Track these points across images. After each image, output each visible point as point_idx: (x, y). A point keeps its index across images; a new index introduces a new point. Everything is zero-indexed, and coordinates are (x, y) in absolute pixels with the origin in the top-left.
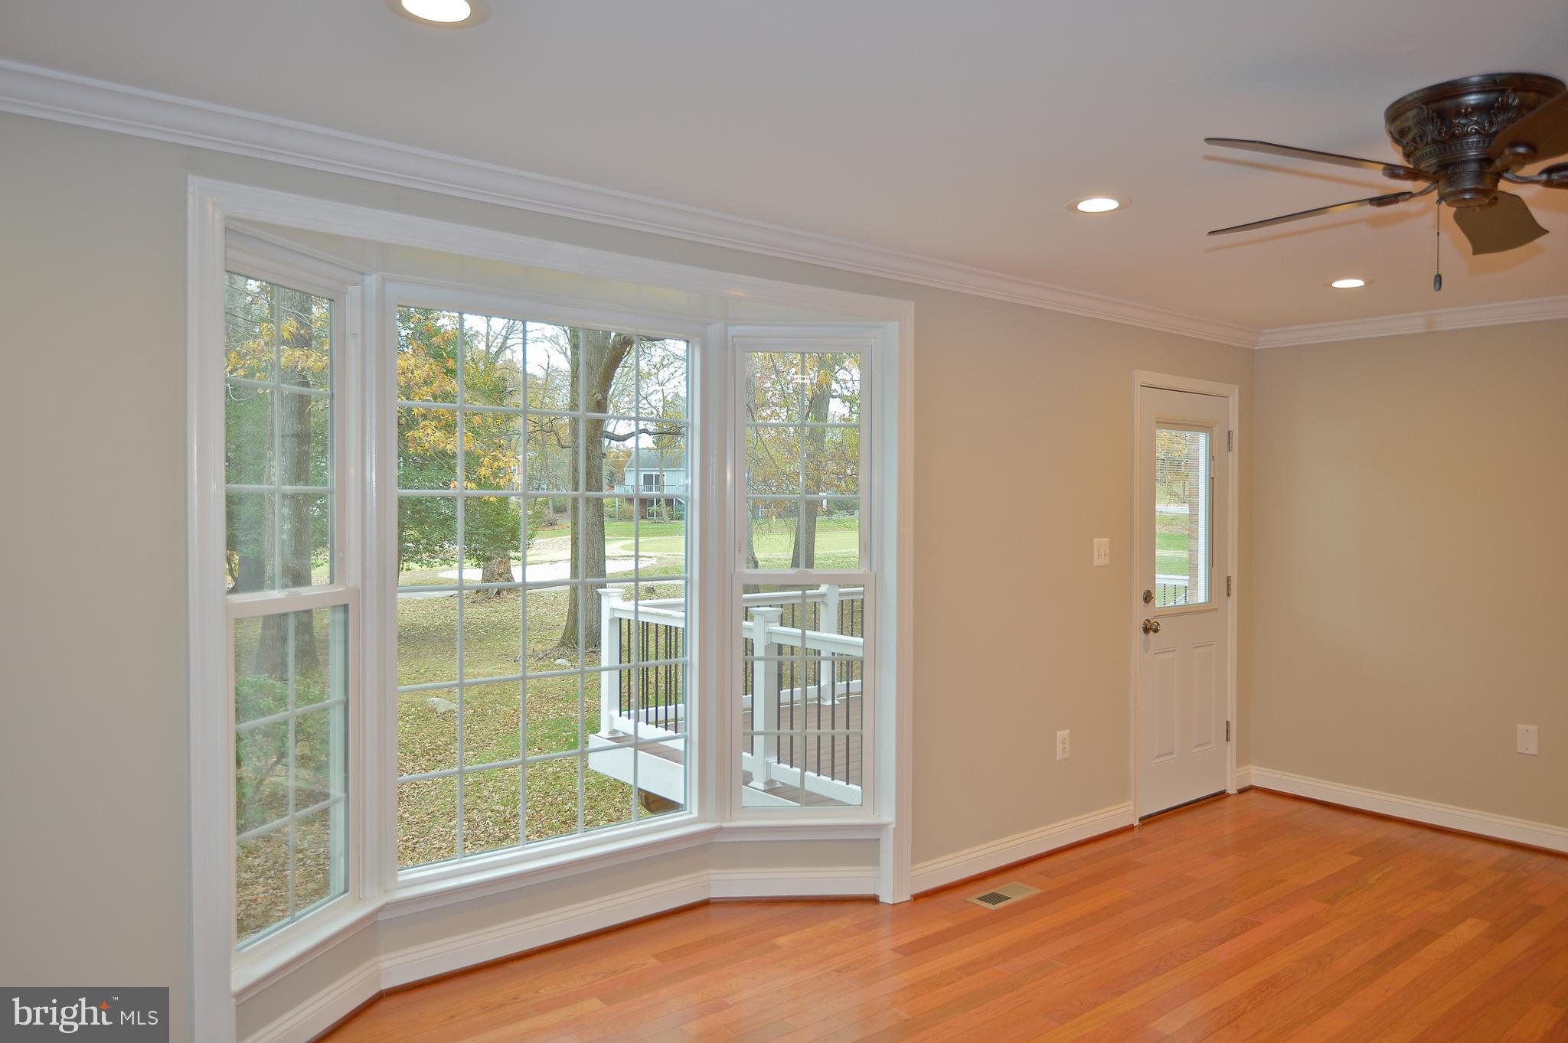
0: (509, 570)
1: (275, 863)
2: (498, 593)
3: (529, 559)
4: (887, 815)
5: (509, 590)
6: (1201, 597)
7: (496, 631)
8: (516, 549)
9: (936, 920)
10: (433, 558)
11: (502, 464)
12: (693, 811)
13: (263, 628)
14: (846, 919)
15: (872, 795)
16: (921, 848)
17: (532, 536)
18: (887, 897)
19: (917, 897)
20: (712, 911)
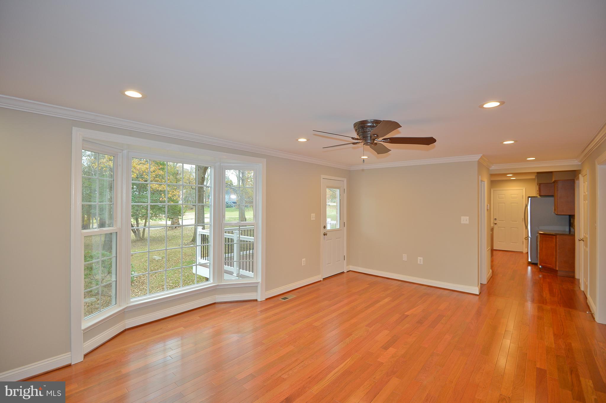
0: (179, 221)
1: (106, 302)
2: (175, 227)
3: (183, 219)
4: (259, 280)
5: (179, 227)
6: (338, 227)
7: (174, 238)
8: (180, 216)
9: (271, 304)
10: (156, 218)
11: (175, 193)
12: (211, 281)
13: (105, 238)
14: (248, 305)
15: (256, 275)
16: (268, 288)
17: (185, 212)
18: (259, 300)
19: (267, 299)
20: (216, 305)
